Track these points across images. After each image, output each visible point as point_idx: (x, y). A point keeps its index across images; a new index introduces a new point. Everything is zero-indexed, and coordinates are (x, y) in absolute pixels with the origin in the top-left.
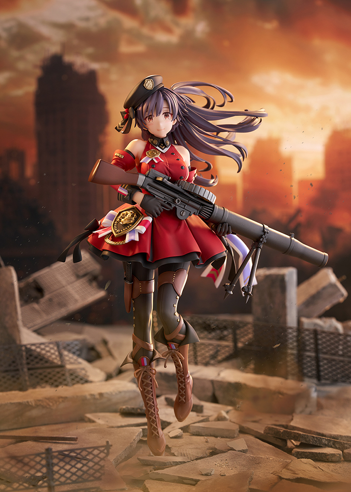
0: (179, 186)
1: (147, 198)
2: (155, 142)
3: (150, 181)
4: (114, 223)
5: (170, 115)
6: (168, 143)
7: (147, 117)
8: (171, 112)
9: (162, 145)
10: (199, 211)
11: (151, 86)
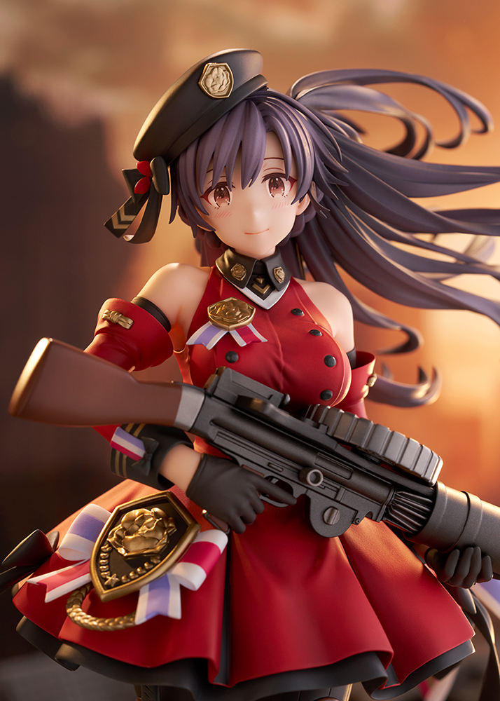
0: (317, 426)
1: (211, 469)
2: (240, 272)
3: (220, 410)
4: (99, 551)
5: (287, 184)
6: (282, 274)
7: (209, 190)
8: (291, 173)
9: (261, 281)
10: (385, 507)
11: (224, 87)
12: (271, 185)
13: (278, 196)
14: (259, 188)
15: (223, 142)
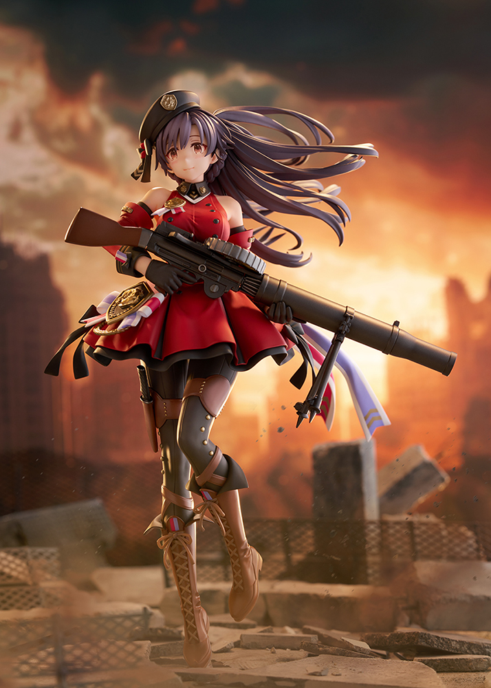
1: (156, 265)
2: (184, 189)
6: (204, 190)
7: (168, 152)
8: (204, 143)
9: (194, 193)
11: (172, 105)
12: (195, 148)
13: (198, 153)
14: (189, 150)
15: (172, 129)
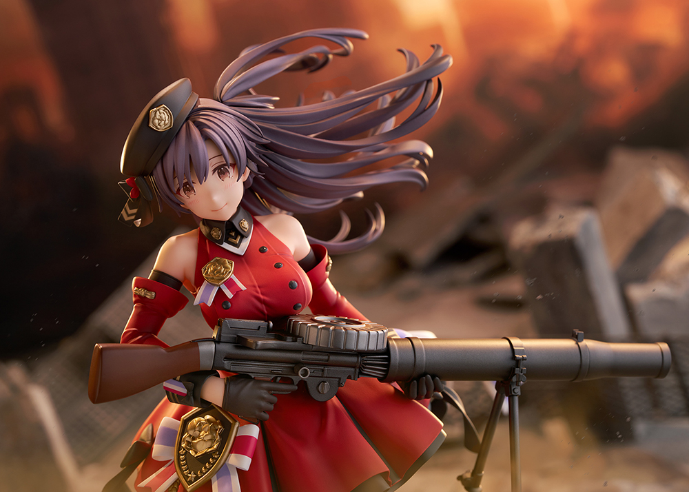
2: (216, 234)
4: (179, 455)
5: (231, 170)
6: (246, 224)
7: (179, 190)
8: (230, 161)
10: (358, 370)
11: (167, 122)
12: (219, 174)
